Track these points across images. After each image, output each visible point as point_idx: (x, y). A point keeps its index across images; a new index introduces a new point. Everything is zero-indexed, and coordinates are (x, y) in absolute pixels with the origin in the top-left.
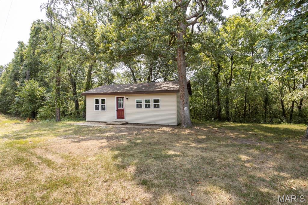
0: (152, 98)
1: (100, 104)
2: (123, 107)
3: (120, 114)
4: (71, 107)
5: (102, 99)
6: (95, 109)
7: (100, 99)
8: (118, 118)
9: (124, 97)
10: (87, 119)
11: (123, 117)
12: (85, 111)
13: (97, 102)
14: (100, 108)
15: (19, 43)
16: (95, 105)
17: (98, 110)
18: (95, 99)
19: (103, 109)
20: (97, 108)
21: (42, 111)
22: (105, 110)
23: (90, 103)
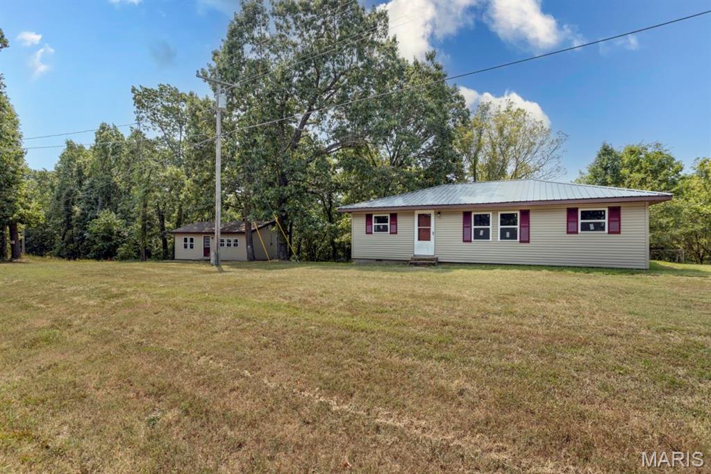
0: (232, 239)
1: (189, 243)
4: (157, 246)
5: (190, 238)
6: (183, 247)
7: (188, 238)
10: (176, 258)
12: (174, 251)
13: (186, 240)
14: (189, 246)
15: (68, 143)
16: (184, 243)
18: (183, 238)
19: (192, 247)
20: (186, 247)
21: (121, 250)
23: (179, 242)
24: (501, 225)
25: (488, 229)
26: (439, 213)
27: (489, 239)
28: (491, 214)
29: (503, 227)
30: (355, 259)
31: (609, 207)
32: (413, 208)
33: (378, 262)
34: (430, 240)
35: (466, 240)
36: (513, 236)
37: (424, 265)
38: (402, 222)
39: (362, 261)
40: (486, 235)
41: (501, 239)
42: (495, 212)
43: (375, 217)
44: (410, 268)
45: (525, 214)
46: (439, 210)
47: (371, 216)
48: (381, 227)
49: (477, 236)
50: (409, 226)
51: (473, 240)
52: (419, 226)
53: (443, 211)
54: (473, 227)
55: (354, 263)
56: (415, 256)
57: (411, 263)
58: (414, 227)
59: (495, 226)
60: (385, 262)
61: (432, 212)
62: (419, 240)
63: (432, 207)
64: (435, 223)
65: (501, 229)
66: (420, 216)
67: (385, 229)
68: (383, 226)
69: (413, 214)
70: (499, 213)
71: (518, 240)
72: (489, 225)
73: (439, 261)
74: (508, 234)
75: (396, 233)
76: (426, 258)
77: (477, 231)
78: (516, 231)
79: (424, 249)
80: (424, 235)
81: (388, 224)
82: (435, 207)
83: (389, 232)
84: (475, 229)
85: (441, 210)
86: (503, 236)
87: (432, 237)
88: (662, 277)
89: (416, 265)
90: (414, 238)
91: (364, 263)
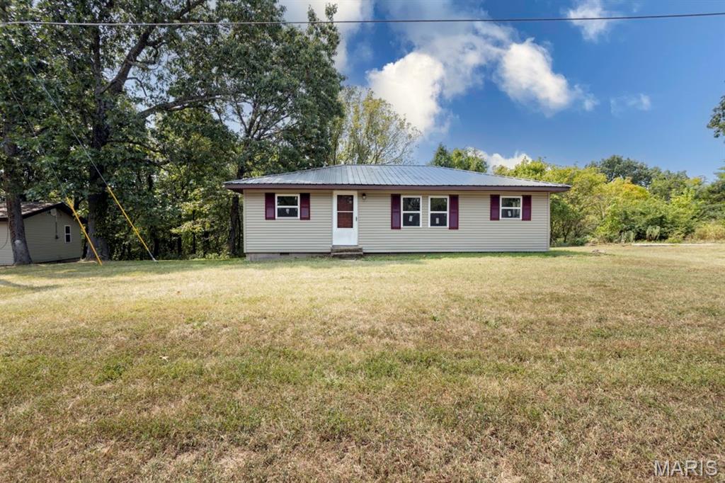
24: (432, 210)
25: (418, 215)
26: (364, 195)
27: (419, 225)
28: (421, 197)
29: (433, 212)
30: (248, 253)
31: (523, 196)
32: (331, 187)
33: (283, 256)
34: (352, 227)
35: (395, 226)
36: (443, 223)
37: (351, 257)
38: (315, 204)
39: (259, 256)
40: (416, 221)
41: (431, 225)
42: (425, 196)
43: (278, 197)
44: (335, 262)
45: (454, 199)
46: (363, 192)
47: (273, 195)
48: (287, 210)
49: (407, 223)
50: (325, 210)
51: (402, 226)
52: (338, 210)
53: (369, 192)
54: (402, 212)
55: (248, 258)
56: (333, 246)
57: (334, 256)
58: (332, 211)
59: (425, 212)
60: (294, 256)
61: (355, 194)
62: (339, 227)
63: (354, 187)
64: (359, 207)
65: (432, 214)
66: (339, 197)
67: (293, 213)
68: (290, 209)
69: (331, 195)
70: (430, 197)
71: (448, 226)
72: (419, 210)
73: (364, 251)
74: (437, 221)
75: (309, 218)
76: (351, 248)
77: (406, 216)
78: (446, 217)
79: (346, 238)
80: (345, 221)
81: (298, 207)
82: (357, 187)
83: (299, 217)
84: (404, 214)
85: (366, 191)
86: (433, 223)
87: (355, 223)
88: (561, 259)
89: (341, 257)
90: (332, 225)
91: (264, 258)
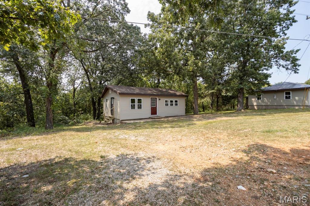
0: (174, 100)
1: (136, 104)
2: (155, 106)
3: (154, 111)
5: (138, 99)
6: (131, 108)
7: (136, 99)
8: (152, 114)
9: (156, 98)
10: (122, 118)
11: (156, 114)
13: (133, 101)
14: (136, 106)
16: (131, 104)
17: (135, 108)
18: (131, 98)
19: (140, 107)
20: (133, 107)
22: (141, 108)
